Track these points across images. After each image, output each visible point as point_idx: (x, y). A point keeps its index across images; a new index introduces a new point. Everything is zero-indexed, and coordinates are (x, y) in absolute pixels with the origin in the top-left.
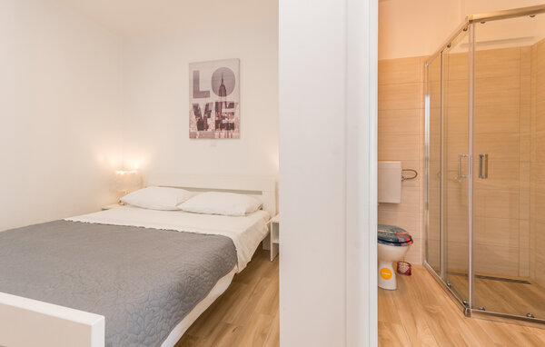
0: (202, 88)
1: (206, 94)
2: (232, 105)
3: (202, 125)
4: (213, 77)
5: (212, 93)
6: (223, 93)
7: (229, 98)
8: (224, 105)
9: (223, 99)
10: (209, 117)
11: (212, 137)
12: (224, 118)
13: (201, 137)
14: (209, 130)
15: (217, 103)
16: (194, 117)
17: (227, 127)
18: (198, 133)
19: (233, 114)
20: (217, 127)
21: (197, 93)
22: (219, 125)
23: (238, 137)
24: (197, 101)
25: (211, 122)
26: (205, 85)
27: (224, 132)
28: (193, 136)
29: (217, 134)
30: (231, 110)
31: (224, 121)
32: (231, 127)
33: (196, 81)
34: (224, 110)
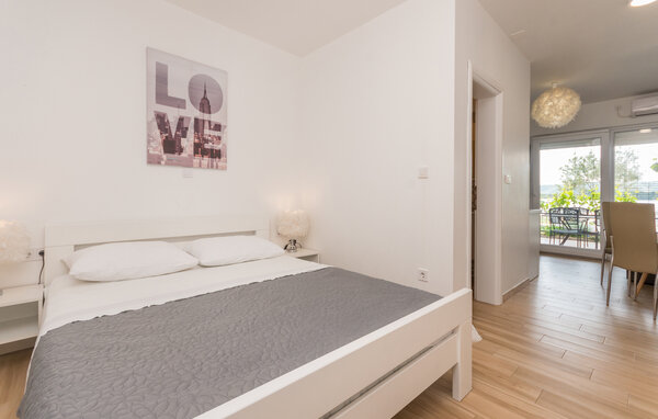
0: (173, 91)
1: (180, 104)
2: (218, 127)
3: (171, 146)
4: (190, 83)
5: (188, 103)
6: (206, 109)
7: (215, 118)
8: (207, 125)
9: (206, 117)
10: (185, 136)
11: (189, 165)
12: (207, 141)
13: (169, 163)
14: (183, 155)
15: (196, 120)
16: (158, 132)
17: (210, 153)
18: (165, 156)
19: (219, 138)
20: (196, 152)
21: (162, 96)
22: (199, 149)
23: (224, 168)
24: (163, 109)
25: (188, 143)
26: (177, 89)
27: (206, 160)
28: (153, 160)
29: (196, 160)
30: (217, 133)
31: (207, 146)
32: (216, 154)
33: (161, 79)
34: (207, 131)
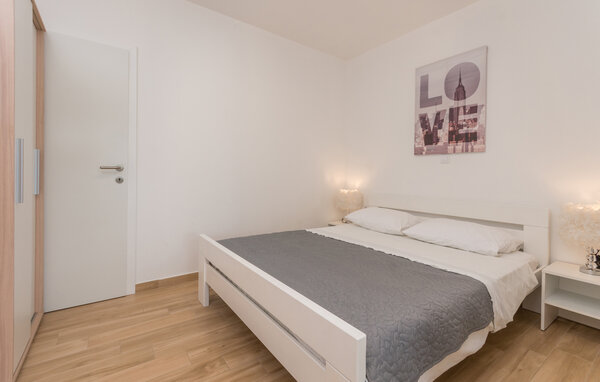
0: (431, 94)
1: (438, 101)
2: (474, 109)
3: (430, 139)
4: (446, 79)
5: (445, 99)
6: (461, 96)
7: (470, 101)
8: (461, 110)
9: (461, 103)
10: (440, 128)
11: (444, 151)
12: (461, 127)
13: (429, 153)
14: (439, 144)
15: (451, 110)
16: (421, 129)
17: (466, 138)
18: (425, 148)
19: (475, 120)
20: (450, 140)
21: (425, 101)
22: (454, 136)
23: (483, 151)
24: (424, 111)
25: (443, 134)
26: (436, 90)
27: (460, 145)
28: (418, 152)
29: (451, 147)
30: (472, 116)
31: (461, 131)
32: (473, 137)
33: (424, 87)
34: (461, 117)
